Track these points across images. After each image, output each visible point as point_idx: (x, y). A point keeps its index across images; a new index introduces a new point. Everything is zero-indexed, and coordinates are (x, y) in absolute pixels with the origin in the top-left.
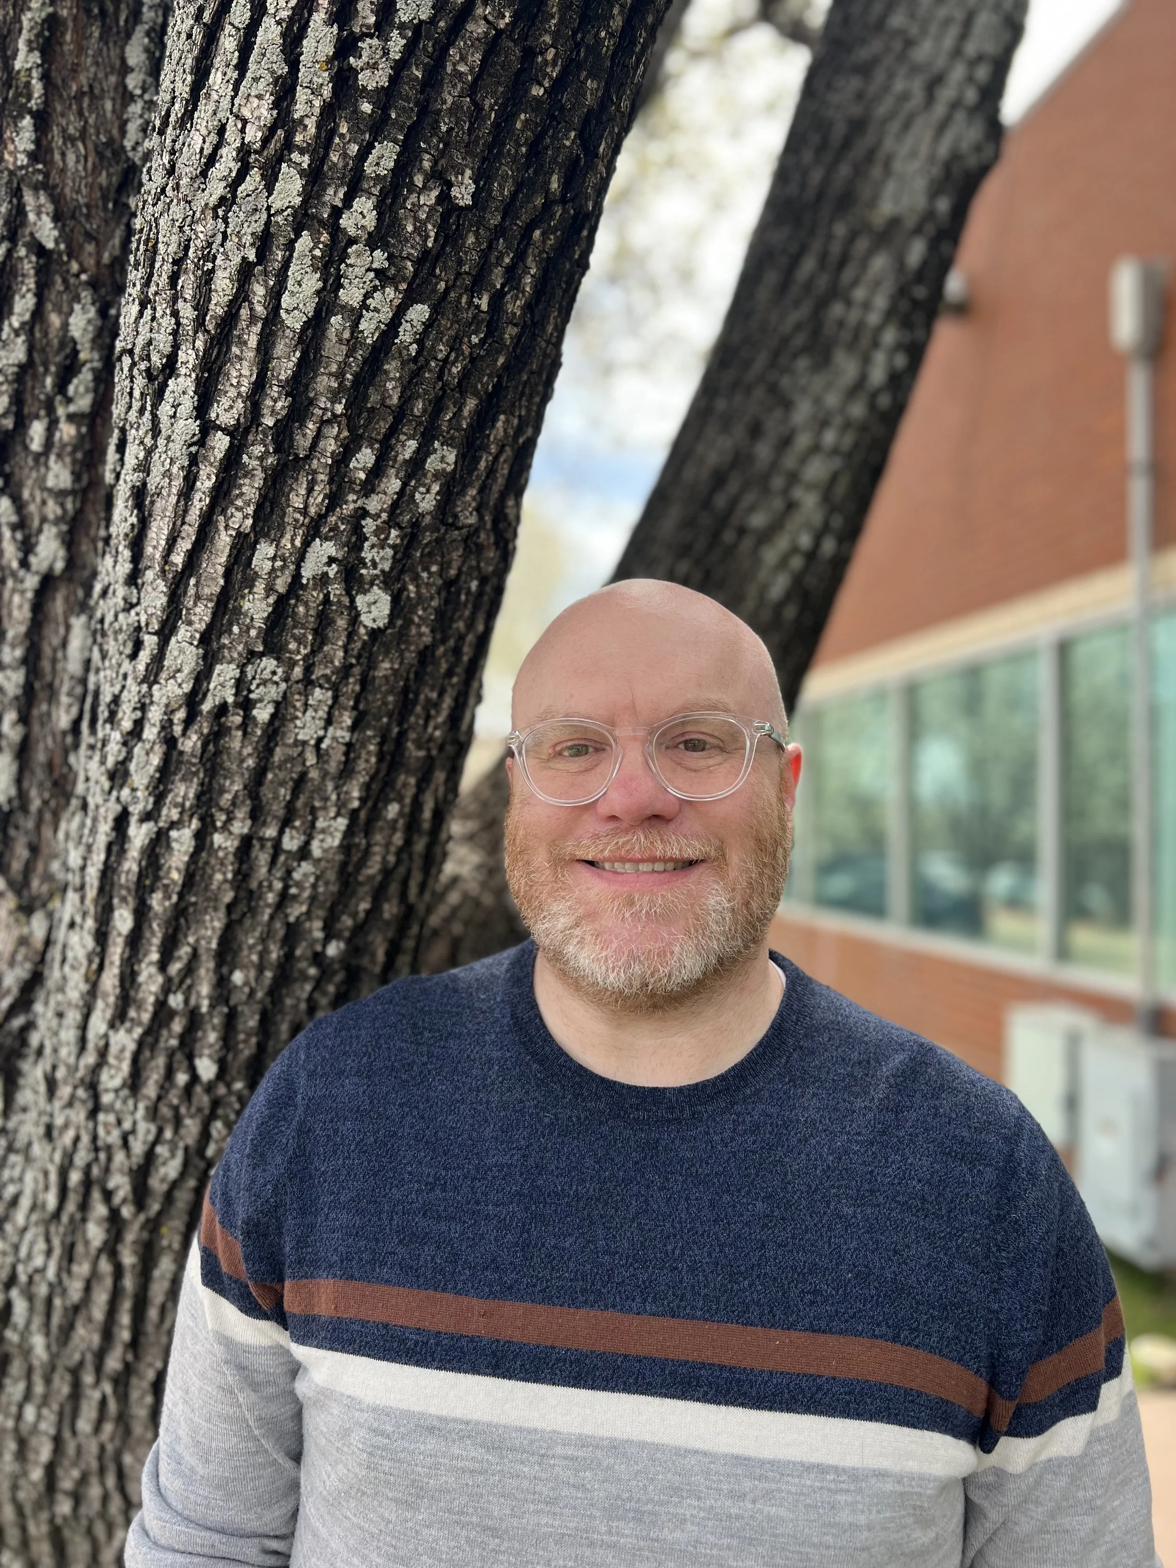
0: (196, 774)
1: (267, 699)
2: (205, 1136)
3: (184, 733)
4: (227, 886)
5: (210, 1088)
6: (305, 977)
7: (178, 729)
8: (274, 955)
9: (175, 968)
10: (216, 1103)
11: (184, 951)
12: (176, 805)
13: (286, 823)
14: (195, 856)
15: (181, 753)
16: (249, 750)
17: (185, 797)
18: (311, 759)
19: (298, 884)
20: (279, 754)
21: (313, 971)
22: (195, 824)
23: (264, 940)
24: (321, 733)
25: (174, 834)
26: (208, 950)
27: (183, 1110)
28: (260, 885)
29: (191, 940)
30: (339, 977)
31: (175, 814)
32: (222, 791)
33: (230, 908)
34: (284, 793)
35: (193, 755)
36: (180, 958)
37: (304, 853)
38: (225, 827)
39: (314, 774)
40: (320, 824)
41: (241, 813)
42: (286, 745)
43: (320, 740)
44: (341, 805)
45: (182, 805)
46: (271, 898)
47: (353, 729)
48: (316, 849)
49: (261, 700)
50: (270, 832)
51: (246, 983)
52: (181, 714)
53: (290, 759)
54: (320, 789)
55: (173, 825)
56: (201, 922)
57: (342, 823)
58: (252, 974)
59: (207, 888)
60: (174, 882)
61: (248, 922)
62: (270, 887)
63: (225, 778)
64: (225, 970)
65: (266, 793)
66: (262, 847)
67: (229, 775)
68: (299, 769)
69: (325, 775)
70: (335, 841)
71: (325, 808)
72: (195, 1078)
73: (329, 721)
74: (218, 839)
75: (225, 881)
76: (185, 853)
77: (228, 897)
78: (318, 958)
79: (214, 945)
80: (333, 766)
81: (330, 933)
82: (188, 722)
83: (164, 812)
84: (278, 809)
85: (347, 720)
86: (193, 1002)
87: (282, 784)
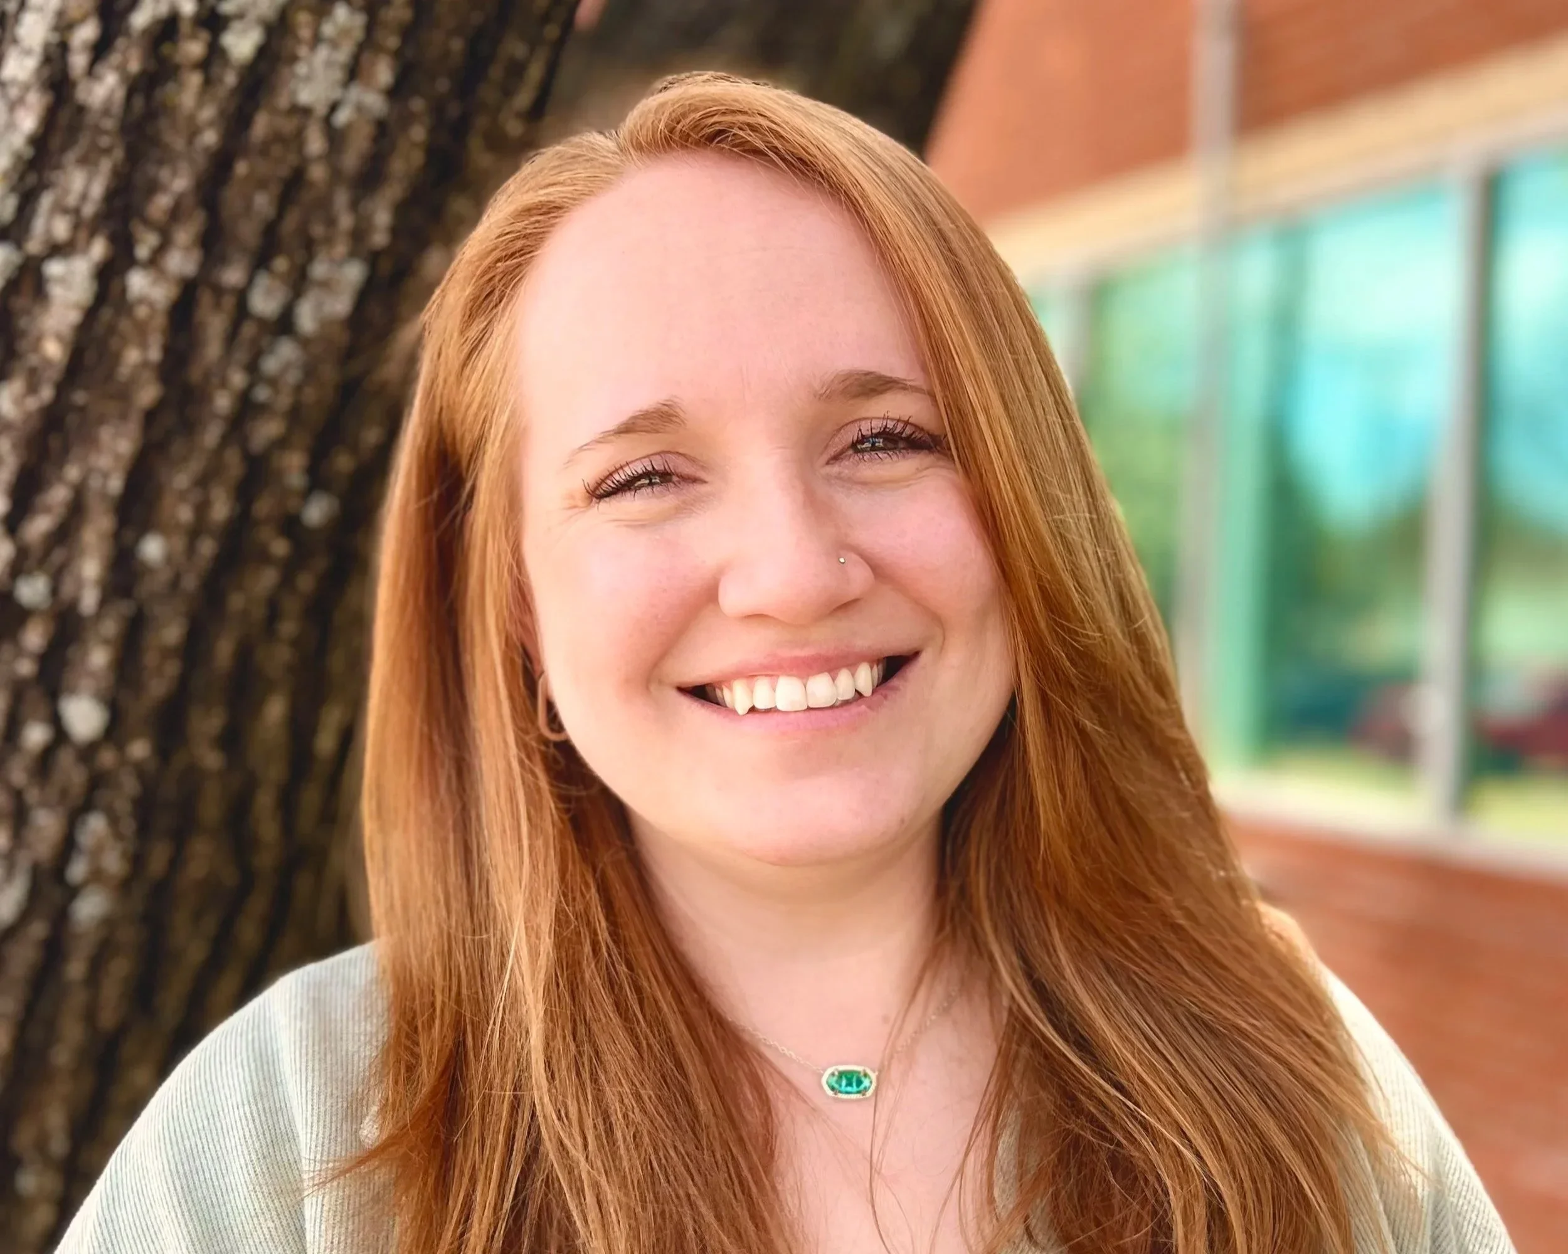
0: (107, 151)
1: (253, 15)
2: (68, 846)
3: (91, 71)
4: (148, 376)
5: (88, 752)
6: (264, 557)
7: (78, 61)
8: (221, 509)
9: (39, 526)
10: (97, 781)
11: (58, 495)
12: (65, 211)
13: (261, 261)
14: (91, 314)
15: (81, 110)
16: (208, 113)
17: (84, 197)
18: (315, 143)
19: (273, 382)
20: (261, 125)
21: (280, 547)
22: (98, 249)
23: (203, 481)
24: (336, 94)
25: (54, 268)
26: (103, 495)
27: (32, 795)
28: (207, 376)
29: (73, 472)
30: (321, 563)
31: (61, 229)
32: (154, 188)
33: (150, 416)
34: (263, 203)
35: (106, 112)
36: (47, 510)
37: (284, 324)
38: (154, 262)
39: (317, 173)
40: (319, 269)
41: (184, 235)
42: (274, 111)
43: (334, 107)
44: (359, 235)
45: (76, 211)
46: (223, 402)
47: (394, 93)
48: (307, 318)
49: (240, 16)
50: (233, 276)
51: (169, 559)
52: (87, 32)
53: (277, 137)
54: (324, 204)
55: (57, 250)
56: (91, 441)
57: (354, 273)
58: (179, 543)
59: (110, 375)
60: (47, 362)
61: (177, 447)
62: (224, 384)
63: (161, 163)
64: (128, 535)
65: (231, 197)
66: (217, 305)
67: (167, 158)
68: (292, 159)
69: (336, 174)
70: (340, 305)
71: (329, 241)
72: (60, 734)
73: (354, 72)
74: (138, 282)
75: (145, 364)
76: (76, 306)
77: (148, 394)
78: (291, 525)
79: (116, 484)
80: (352, 159)
81: (317, 480)
82: (100, 50)
83: (39, 225)
84: (249, 232)
85: (384, 73)
86: (67, 589)
87: (262, 184)
